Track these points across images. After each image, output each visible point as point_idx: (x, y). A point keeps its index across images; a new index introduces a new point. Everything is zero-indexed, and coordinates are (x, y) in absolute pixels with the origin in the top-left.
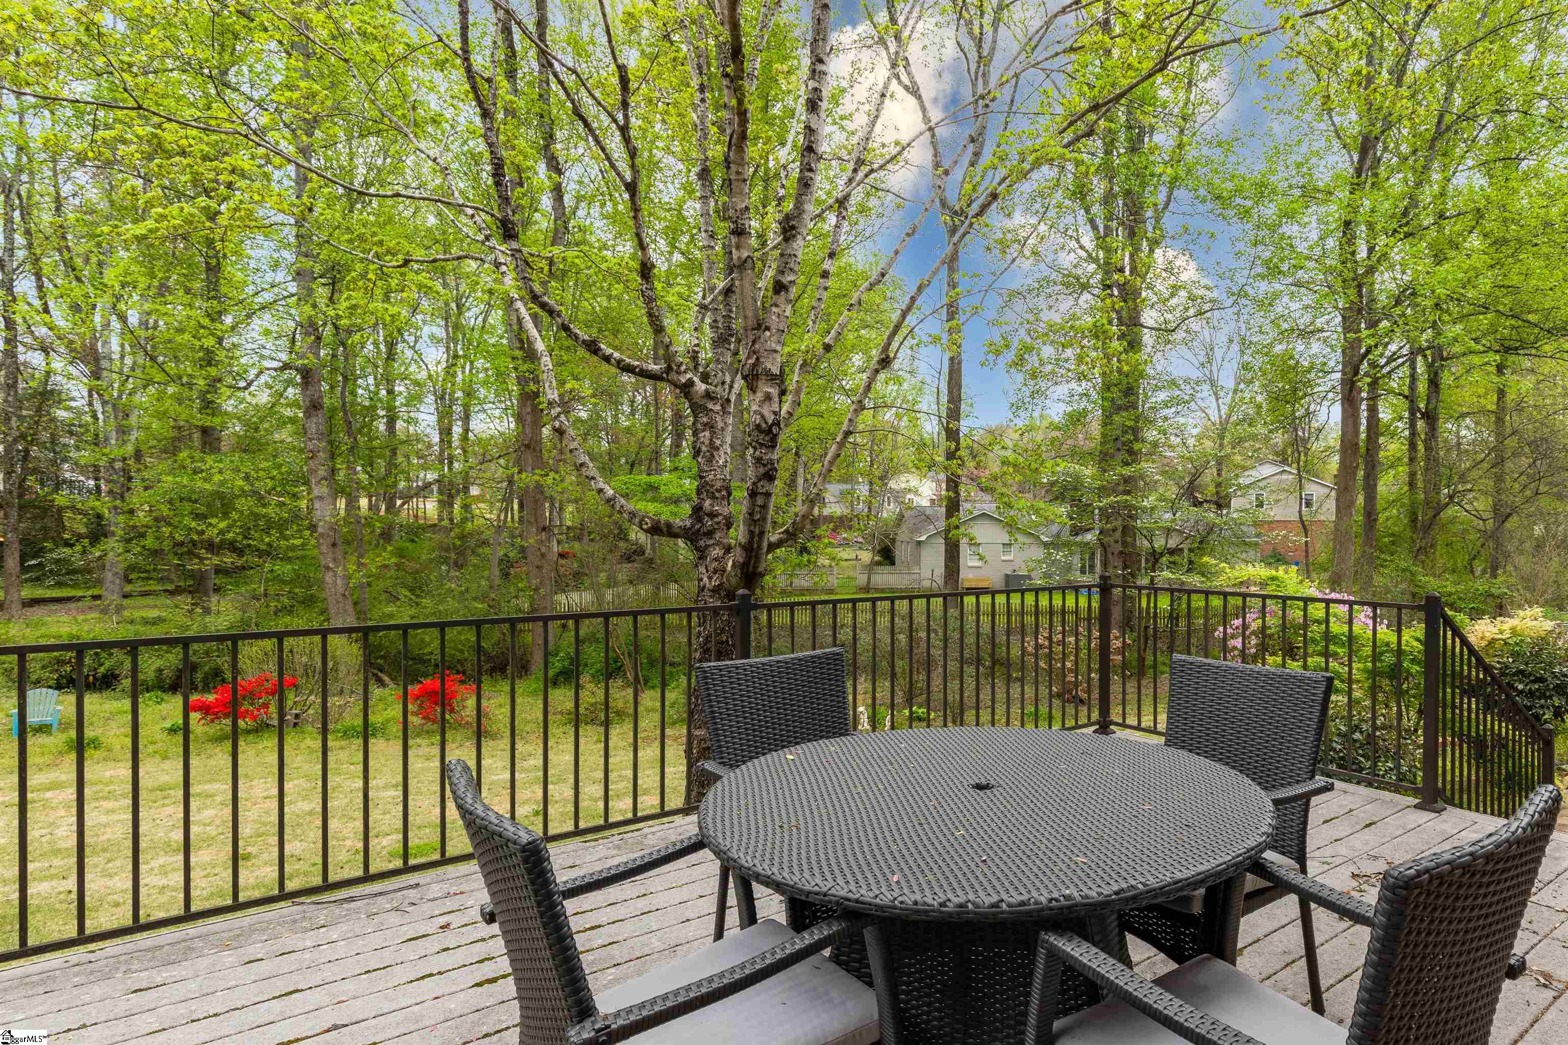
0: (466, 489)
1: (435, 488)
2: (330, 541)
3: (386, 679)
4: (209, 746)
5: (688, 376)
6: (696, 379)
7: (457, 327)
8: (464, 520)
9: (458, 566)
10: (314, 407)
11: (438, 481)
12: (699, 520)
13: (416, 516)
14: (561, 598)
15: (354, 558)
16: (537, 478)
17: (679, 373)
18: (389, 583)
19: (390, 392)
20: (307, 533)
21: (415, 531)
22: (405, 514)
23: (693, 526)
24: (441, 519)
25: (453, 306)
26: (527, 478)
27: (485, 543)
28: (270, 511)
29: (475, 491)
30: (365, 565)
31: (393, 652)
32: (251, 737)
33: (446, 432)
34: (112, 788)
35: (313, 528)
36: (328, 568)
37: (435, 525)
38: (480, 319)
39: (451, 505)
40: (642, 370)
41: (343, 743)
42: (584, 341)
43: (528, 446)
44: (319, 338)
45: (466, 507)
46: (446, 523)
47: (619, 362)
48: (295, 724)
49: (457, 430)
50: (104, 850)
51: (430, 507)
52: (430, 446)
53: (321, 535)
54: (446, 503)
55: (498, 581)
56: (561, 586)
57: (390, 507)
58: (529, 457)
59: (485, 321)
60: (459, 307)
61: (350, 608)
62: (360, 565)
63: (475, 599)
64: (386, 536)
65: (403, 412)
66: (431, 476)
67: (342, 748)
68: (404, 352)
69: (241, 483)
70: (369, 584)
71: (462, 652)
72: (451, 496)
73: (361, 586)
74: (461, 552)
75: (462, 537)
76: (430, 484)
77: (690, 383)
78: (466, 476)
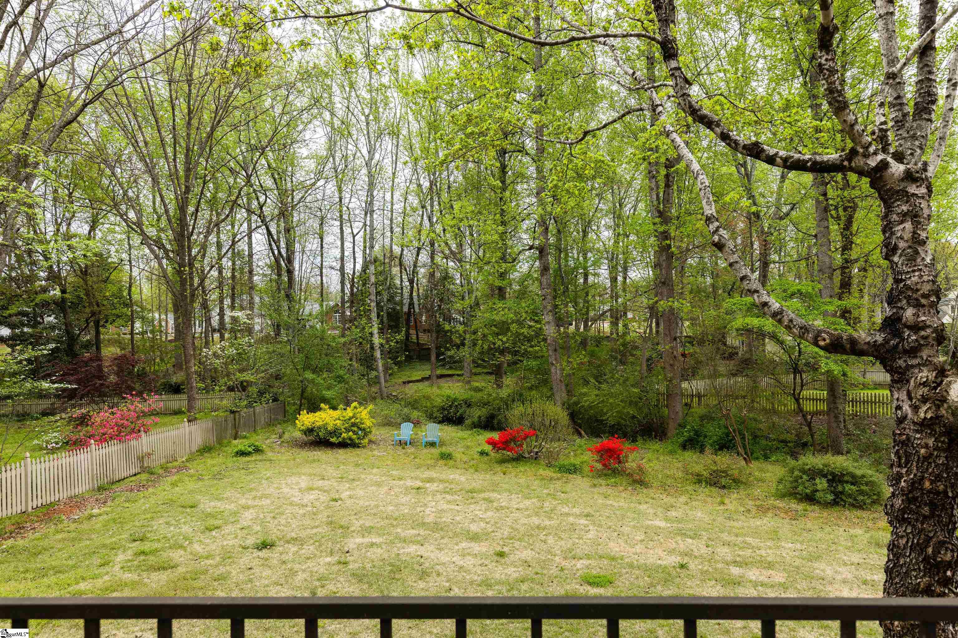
0: (625, 314)
1: (608, 314)
2: (553, 347)
3: (583, 433)
4: (496, 465)
5: (880, 157)
6: (890, 159)
7: (619, 217)
8: (625, 334)
9: (622, 363)
10: (545, 269)
11: (610, 310)
12: (897, 334)
13: (599, 332)
14: (685, 385)
15: (566, 358)
16: (670, 304)
17: (866, 156)
18: (584, 373)
19: (585, 258)
20: (542, 343)
21: (599, 340)
22: (593, 331)
23: (886, 341)
24: (612, 334)
25: (617, 205)
26: (663, 305)
27: (637, 348)
28: (525, 331)
29: (630, 315)
30: (571, 362)
31: (586, 417)
32: (514, 463)
33: (614, 280)
34: (452, 486)
35: (545, 340)
36: (553, 364)
37: (608, 337)
38: (632, 211)
39: (617, 324)
40: (815, 163)
41: (559, 475)
42: (744, 147)
43: (664, 283)
44: (547, 229)
45: (625, 326)
46: (614, 336)
47: (785, 160)
48: (536, 458)
49: (620, 279)
50: (442, 529)
51: (606, 326)
52: (605, 289)
53: (549, 344)
54: (615, 324)
55: (646, 374)
56: (684, 378)
57: (586, 326)
58: (665, 290)
59: (635, 210)
60: (620, 205)
61: (563, 388)
62: (569, 362)
63: (632, 386)
64: (584, 343)
65: (591, 270)
66: (606, 308)
67: (558, 479)
68: (592, 236)
69: (512, 315)
70: (574, 374)
71: (625, 420)
72: (617, 319)
73: (569, 375)
74: (624, 355)
75: (624, 345)
76: (606, 312)
77: (884, 165)
78: (625, 305)
